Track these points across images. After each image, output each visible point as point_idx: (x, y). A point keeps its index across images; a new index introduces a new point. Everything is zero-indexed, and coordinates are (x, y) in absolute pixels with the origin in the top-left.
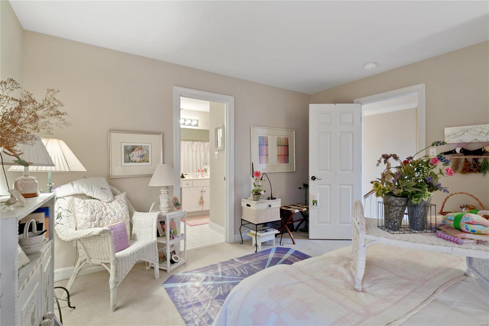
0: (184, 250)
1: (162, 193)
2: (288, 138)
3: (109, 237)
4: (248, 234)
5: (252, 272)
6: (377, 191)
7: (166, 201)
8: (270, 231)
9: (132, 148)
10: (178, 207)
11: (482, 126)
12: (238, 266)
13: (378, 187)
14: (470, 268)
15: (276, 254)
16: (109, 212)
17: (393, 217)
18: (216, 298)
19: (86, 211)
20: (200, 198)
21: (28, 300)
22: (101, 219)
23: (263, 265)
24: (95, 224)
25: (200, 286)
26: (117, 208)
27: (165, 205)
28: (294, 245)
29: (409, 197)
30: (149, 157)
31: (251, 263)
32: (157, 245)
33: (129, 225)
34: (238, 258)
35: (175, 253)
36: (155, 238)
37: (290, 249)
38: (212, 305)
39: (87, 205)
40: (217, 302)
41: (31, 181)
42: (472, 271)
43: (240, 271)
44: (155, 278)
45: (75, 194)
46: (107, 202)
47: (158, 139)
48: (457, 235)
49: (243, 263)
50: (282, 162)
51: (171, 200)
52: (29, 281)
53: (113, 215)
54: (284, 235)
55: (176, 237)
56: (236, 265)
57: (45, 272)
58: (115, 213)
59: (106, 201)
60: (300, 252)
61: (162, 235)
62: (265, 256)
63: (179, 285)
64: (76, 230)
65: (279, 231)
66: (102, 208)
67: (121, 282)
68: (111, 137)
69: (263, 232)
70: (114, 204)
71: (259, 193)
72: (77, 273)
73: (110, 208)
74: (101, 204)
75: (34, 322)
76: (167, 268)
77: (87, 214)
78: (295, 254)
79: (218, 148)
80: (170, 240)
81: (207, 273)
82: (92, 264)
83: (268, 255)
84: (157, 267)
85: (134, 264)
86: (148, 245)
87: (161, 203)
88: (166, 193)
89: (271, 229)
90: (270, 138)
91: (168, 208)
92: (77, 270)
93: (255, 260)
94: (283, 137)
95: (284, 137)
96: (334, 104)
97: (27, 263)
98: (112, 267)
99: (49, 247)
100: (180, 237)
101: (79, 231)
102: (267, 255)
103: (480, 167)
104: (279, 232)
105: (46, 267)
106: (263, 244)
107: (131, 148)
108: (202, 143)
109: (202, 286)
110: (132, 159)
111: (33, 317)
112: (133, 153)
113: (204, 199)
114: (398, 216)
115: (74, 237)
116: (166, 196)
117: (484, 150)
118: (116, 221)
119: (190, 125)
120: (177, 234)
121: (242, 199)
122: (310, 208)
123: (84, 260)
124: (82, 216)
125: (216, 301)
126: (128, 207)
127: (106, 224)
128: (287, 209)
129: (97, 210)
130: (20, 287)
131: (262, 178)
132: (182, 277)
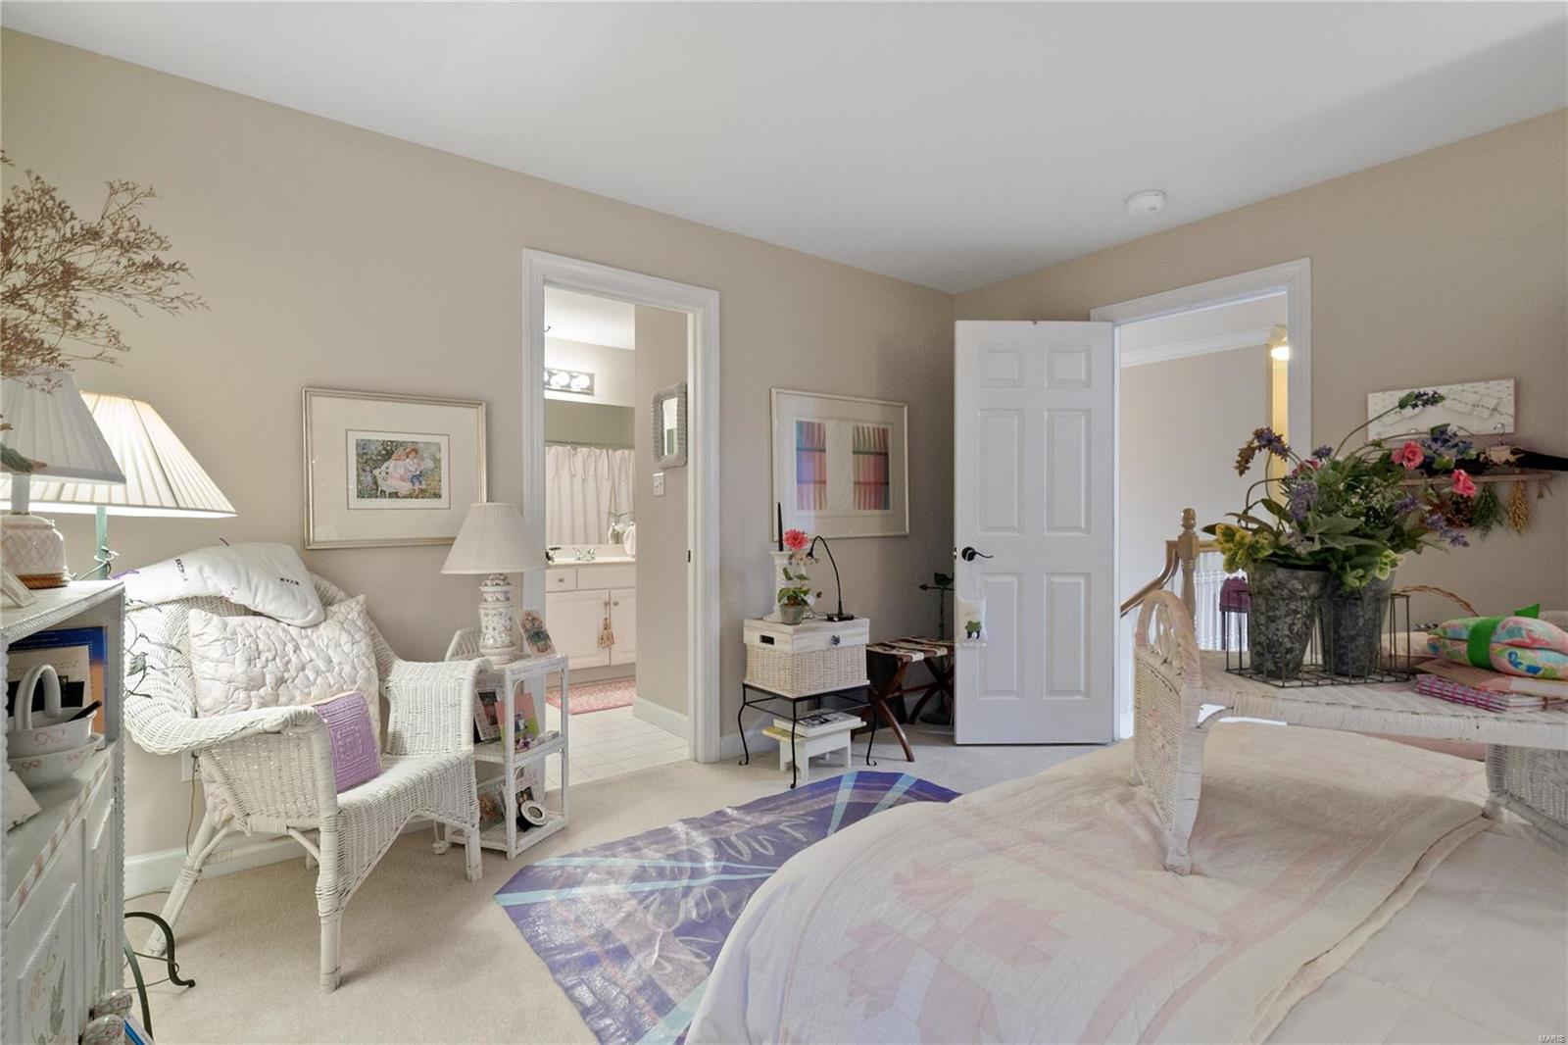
0: (560, 786)
1: (490, 599)
2: (887, 430)
3: (315, 739)
4: (765, 732)
5: (787, 849)
6: (1232, 552)
7: (500, 625)
8: (836, 719)
9: (384, 449)
10: (540, 644)
11: (1481, 386)
12: (741, 830)
13: (1232, 540)
14: (1498, 796)
15: (858, 791)
16: (308, 658)
17: (1279, 633)
18: (678, 933)
19: (230, 653)
20: (602, 628)
21: (41, 942)
22: (281, 681)
23: (820, 826)
24: (262, 697)
25: (622, 896)
26: (336, 647)
27: (497, 636)
28: (910, 763)
29: (1334, 566)
30: (440, 481)
31: (780, 823)
32: (473, 768)
33: (378, 705)
34: (737, 808)
35: (530, 797)
36: (466, 746)
37: (902, 774)
38: (665, 953)
39: (235, 633)
40: (681, 945)
41: (39, 532)
42: (1508, 803)
43: (748, 844)
44: (466, 878)
45: (190, 596)
46: (302, 628)
47: (470, 420)
48: (1483, 684)
49: (755, 820)
50: (867, 506)
51: (518, 621)
52: (43, 876)
53: (323, 669)
54: (880, 732)
55: (535, 742)
56: (734, 826)
57: (95, 850)
58: (331, 661)
59: (299, 622)
60: (929, 783)
61: (489, 737)
62: (823, 797)
63: (550, 896)
64: (196, 715)
65: (863, 720)
66: (285, 644)
67: (359, 890)
68: (311, 408)
69: (813, 725)
70: (326, 632)
71: (803, 600)
72: (197, 866)
73: (312, 645)
74: (281, 631)
75: (60, 1024)
76: (506, 843)
77: (234, 663)
78: (917, 792)
79: (664, 460)
80: (516, 753)
81: (640, 857)
82: (255, 833)
83: (832, 795)
84: (475, 842)
85: (399, 831)
86: (446, 770)
87: (484, 630)
88: (501, 597)
89: (840, 715)
90: (830, 428)
91: (508, 646)
92: (197, 857)
93: (793, 814)
94: (871, 426)
95: (876, 426)
96: (1030, 322)
97: (32, 814)
98: (326, 839)
99: (105, 765)
100: (549, 744)
101: (206, 719)
102: (829, 796)
103: (1473, 510)
104: (865, 723)
105: (99, 835)
106: (815, 762)
107: (381, 448)
108: (604, 451)
109: (629, 896)
110: (383, 486)
111: (55, 1008)
112: (386, 465)
113: (615, 630)
114: (1295, 631)
115: (188, 740)
116: (502, 607)
117: (1486, 458)
118: (334, 689)
119: (567, 389)
120: (539, 733)
121: (746, 622)
122: (957, 645)
123: (223, 819)
124: (217, 671)
125: (677, 940)
126: (374, 643)
127: (298, 699)
128: (886, 652)
129: (269, 650)
130: (11, 895)
131: (812, 549)
132: (559, 873)
